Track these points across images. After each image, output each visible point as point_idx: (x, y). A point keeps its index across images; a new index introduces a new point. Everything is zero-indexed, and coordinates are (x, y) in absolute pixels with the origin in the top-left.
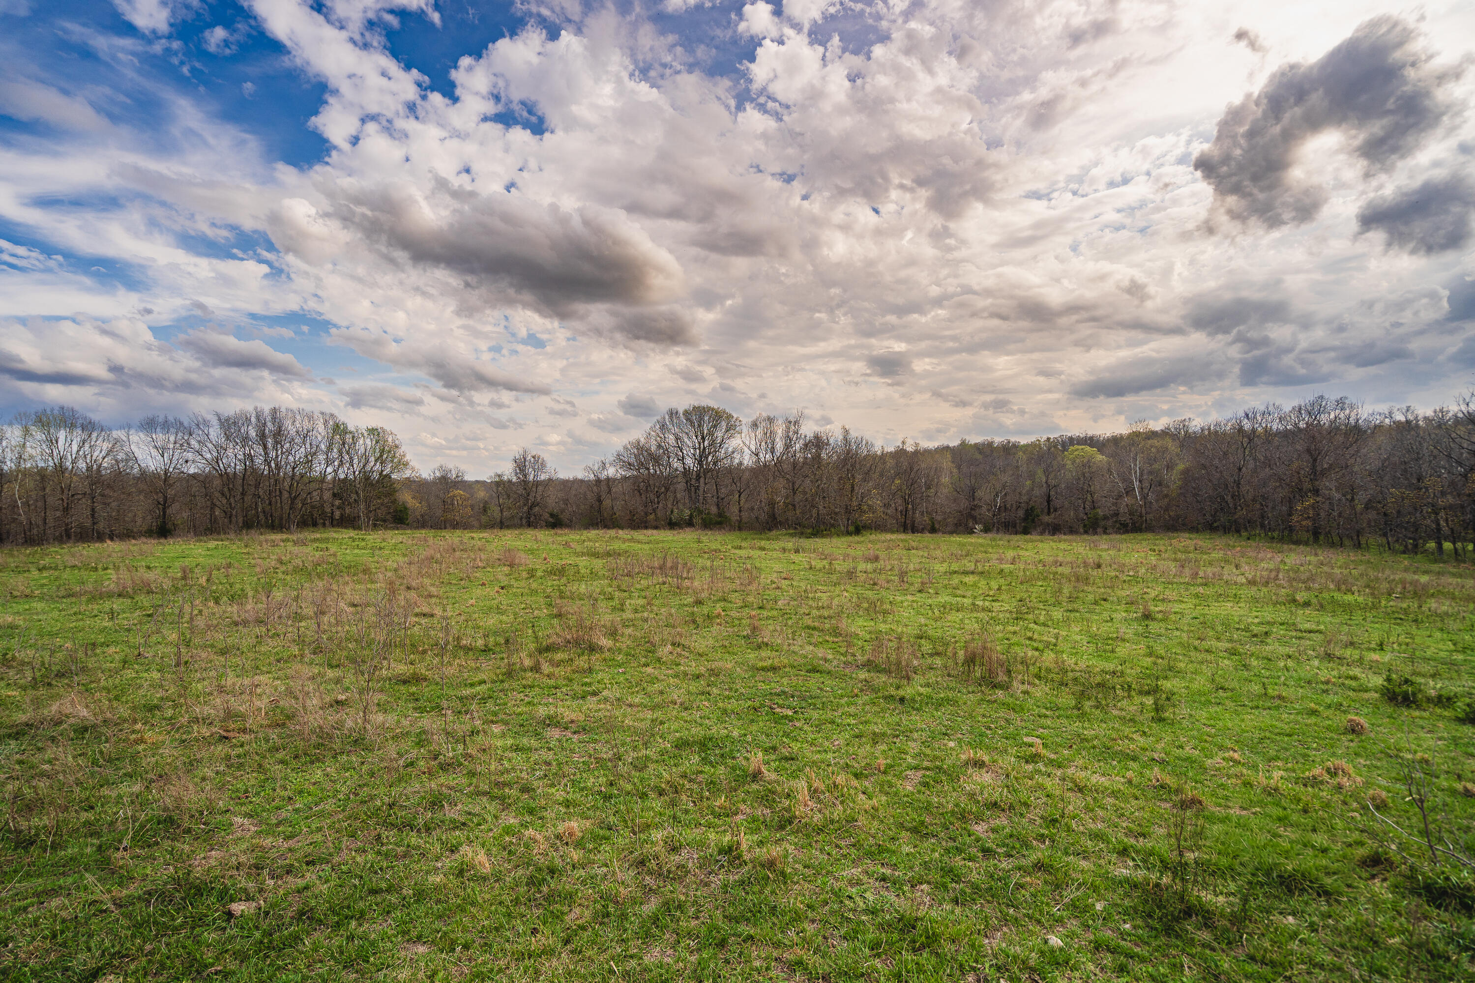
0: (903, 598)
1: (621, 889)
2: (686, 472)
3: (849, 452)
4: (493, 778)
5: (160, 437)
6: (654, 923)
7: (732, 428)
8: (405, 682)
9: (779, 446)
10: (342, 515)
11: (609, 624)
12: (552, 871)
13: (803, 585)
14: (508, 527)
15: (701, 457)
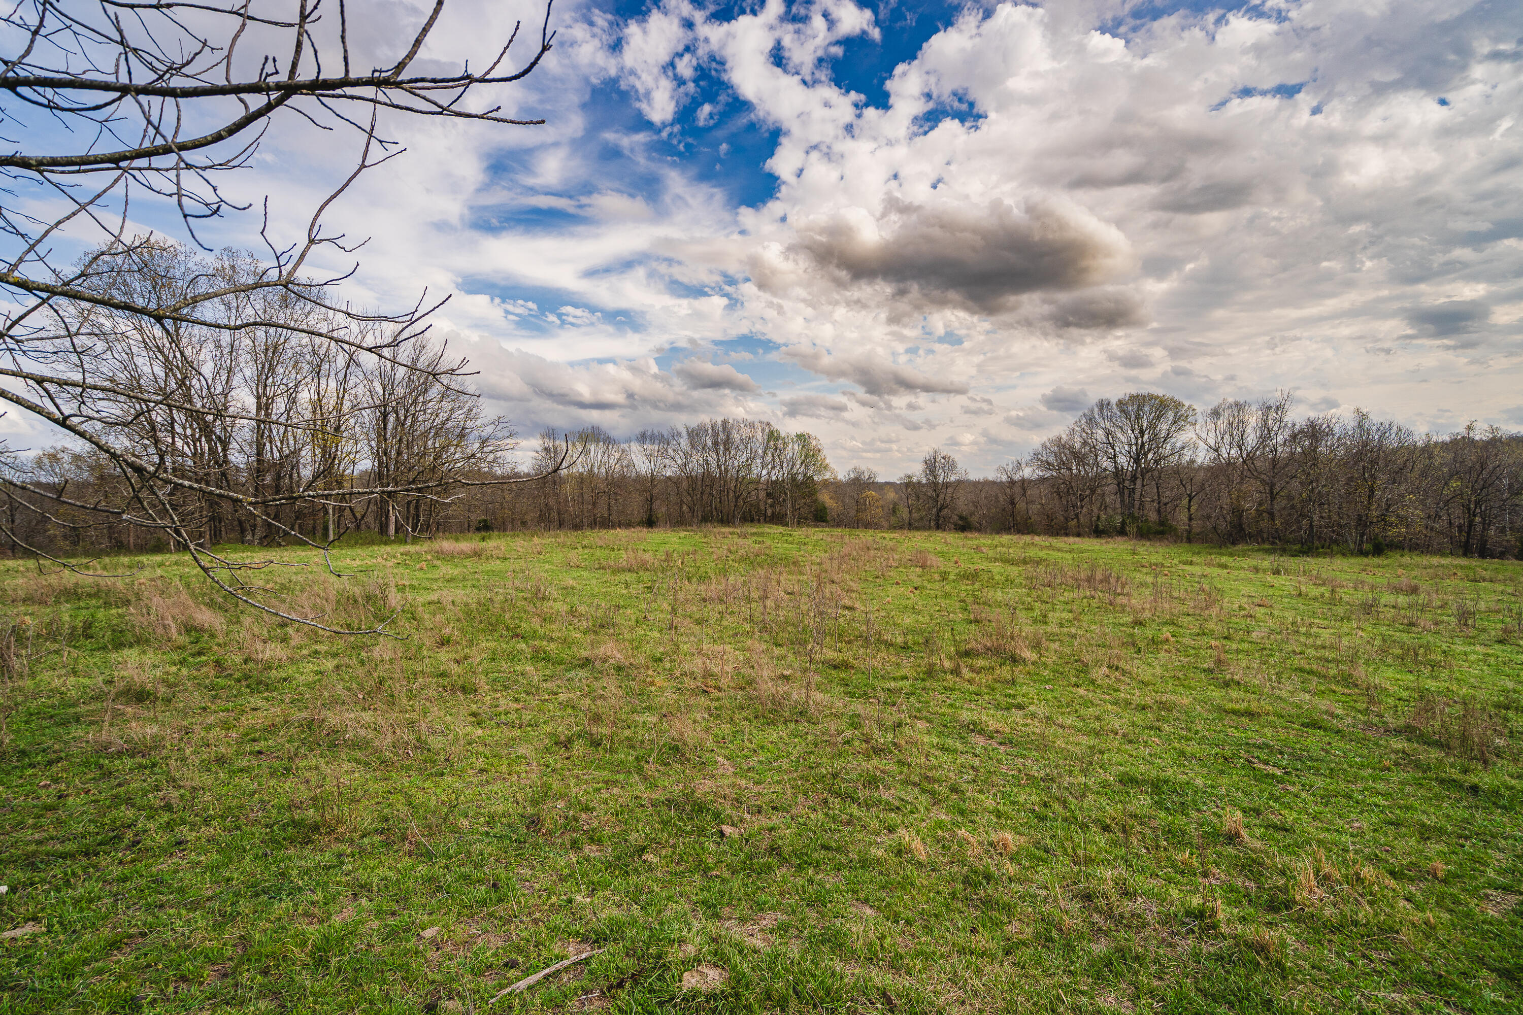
0: (1468, 649)
1: (1065, 918)
2: (1118, 472)
3: (1365, 444)
4: (923, 771)
5: (649, 446)
6: (1106, 966)
7: (1181, 419)
8: (835, 667)
9: (1251, 439)
10: (773, 513)
11: (1031, 636)
12: (988, 877)
13: (1290, 616)
14: (917, 529)
15: (1138, 454)
